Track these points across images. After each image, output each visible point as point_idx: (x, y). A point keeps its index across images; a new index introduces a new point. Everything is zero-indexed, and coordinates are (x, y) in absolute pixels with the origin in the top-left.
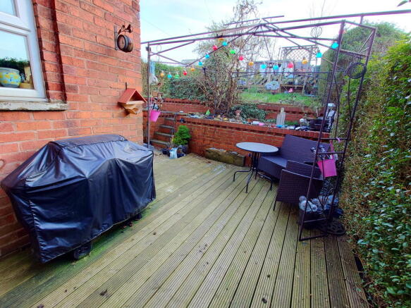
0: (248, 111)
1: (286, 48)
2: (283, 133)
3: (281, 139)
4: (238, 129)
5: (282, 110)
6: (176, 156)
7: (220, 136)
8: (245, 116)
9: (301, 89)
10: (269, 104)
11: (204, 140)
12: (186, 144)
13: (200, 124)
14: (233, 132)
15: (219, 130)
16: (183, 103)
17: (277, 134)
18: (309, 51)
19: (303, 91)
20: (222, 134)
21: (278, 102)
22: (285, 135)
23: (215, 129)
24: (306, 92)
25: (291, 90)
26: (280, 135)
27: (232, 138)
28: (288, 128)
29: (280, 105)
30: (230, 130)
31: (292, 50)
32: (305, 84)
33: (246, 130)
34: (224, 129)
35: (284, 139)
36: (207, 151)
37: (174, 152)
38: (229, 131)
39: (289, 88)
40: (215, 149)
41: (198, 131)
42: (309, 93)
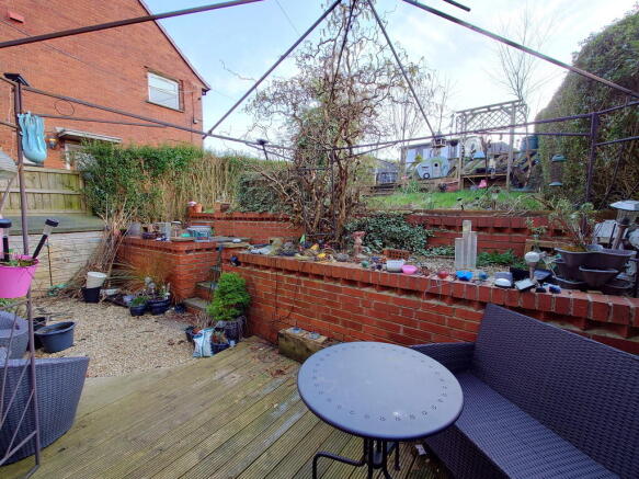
0: (386, 230)
1: (463, 112)
2: (477, 297)
3: (474, 316)
4: (352, 282)
5: (467, 227)
6: (208, 350)
7: (310, 299)
8: (379, 243)
9: (503, 179)
10: (433, 212)
11: (277, 306)
12: (235, 317)
13: (267, 268)
14: (339, 290)
15: (306, 283)
16: (262, 219)
17: (456, 300)
18: (509, 113)
19: (508, 182)
20: (313, 292)
21: (456, 207)
22: (483, 305)
23: (299, 282)
24: (514, 185)
25: (483, 184)
26: (469, 302)
27: (337, 305)
28: (491, 282)
29: (461, 214)
30: (331, 284)
31: (475, 115)
32: (509, 170)
33: (368, 285)
34: (316, 281)
35: (482, 318)
36: (282, 336)
37: (203, 341)
38: (329, 288)
39: (478, 181)
40: (299, 333)
41: (264, 283)
42: (521, 186)
